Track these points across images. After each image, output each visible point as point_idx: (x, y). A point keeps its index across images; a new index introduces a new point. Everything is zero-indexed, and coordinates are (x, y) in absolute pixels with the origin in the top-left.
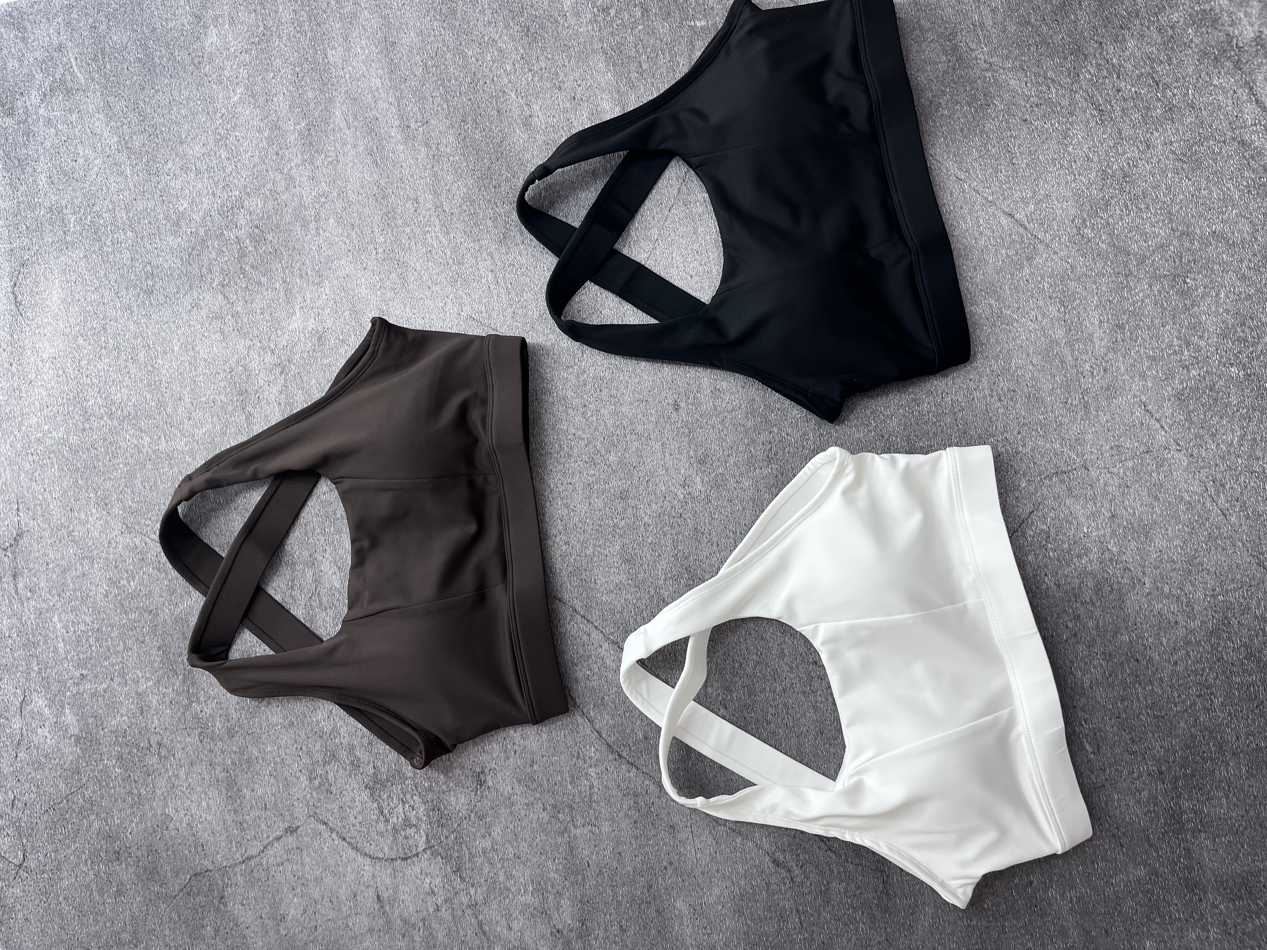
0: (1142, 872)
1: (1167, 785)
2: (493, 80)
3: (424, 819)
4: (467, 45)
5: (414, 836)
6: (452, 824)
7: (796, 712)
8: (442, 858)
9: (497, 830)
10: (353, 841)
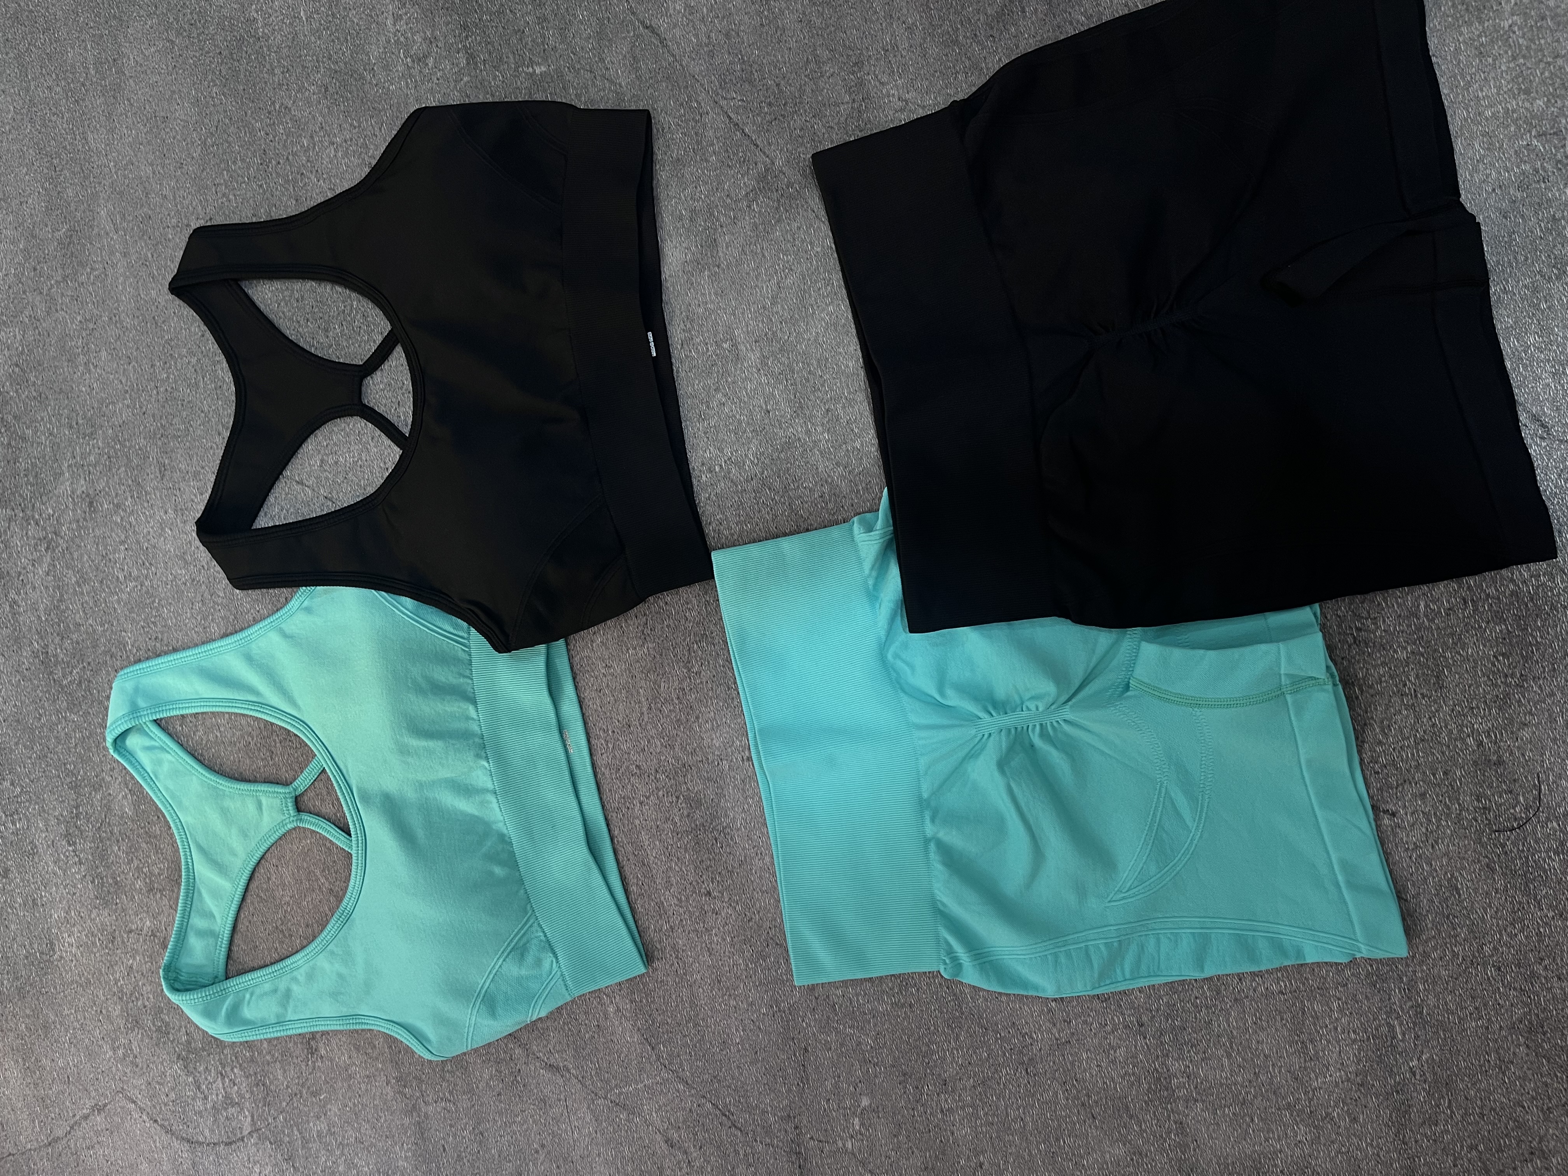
0: (1120, 1151)
1: (1150, 1039)
2: (287, 158)
3: (247, 1096)
4: (254, 115)
5: (238, 1116)
6: (280, 1103)
7: (687, 956)
8: (271, 1143)
9: (334, 1109)
10: (166, 1123)
